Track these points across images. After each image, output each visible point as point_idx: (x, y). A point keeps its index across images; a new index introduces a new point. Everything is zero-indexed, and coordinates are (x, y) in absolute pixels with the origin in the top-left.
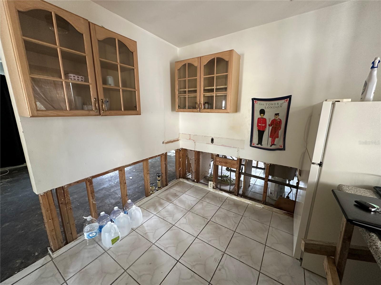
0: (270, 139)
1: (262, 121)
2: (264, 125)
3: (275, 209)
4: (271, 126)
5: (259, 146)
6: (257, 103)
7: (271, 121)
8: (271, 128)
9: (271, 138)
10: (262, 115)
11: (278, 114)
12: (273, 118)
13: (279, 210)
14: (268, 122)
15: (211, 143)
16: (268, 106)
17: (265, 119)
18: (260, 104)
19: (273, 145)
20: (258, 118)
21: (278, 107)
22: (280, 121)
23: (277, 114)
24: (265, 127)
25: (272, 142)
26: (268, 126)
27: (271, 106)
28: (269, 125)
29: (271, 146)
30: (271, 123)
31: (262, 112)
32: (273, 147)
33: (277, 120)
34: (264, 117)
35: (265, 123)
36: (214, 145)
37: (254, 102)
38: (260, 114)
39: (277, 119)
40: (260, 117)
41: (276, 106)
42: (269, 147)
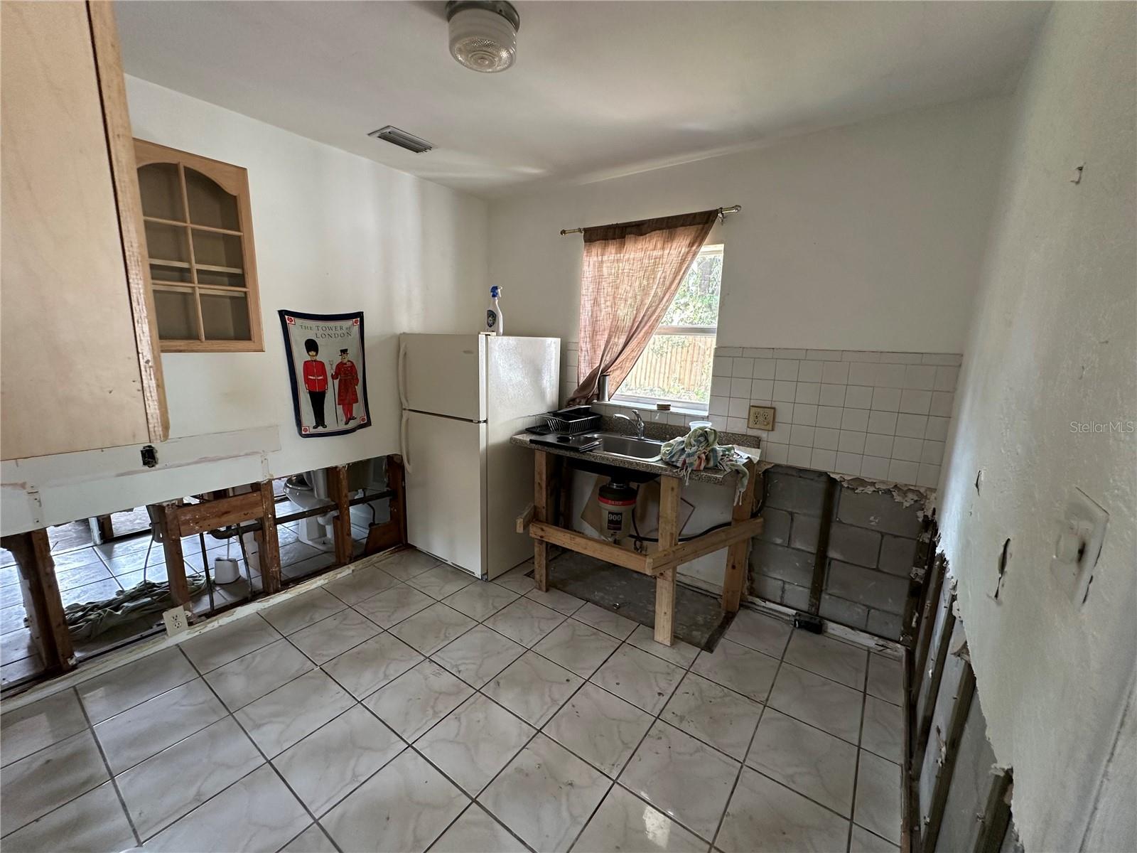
0: (340, 408)
1: (314, 368)
2: (321, 378)
3: (375, 557)
4: (337, 378)
5: (320, 430)
6: (293, 323)
7: (334, 368)
8: (337, 382)
9: (341, 406)
10: (313, 353)
11: (346, 350)
12: (338, 360)
13: (381, 553)
14: (330, 371)
15: (147, 467)
16: (321, 332)
17: (322, 364)
18: (303, 327)
19: (350, 419)
20: (305, 362)
21: (342, 335)
22: (353, 366)
23: (344, 352)
24: (325, 381)
25: (346, 415)
26: (330, 379)
27: (328, 332)
28: (334, 377)
29: (347, 423)
30: (335, 372)
31: (311, 346)
32: (352, 424)
33: (346, 364)
34: (318, 358)
35: (323, 372)
36: (159, 469)
37: (288, 322)
38: (308, 352)
39: (345, 361)
40: (309, 358)
41: (339, 332)
42: (342, 427)
